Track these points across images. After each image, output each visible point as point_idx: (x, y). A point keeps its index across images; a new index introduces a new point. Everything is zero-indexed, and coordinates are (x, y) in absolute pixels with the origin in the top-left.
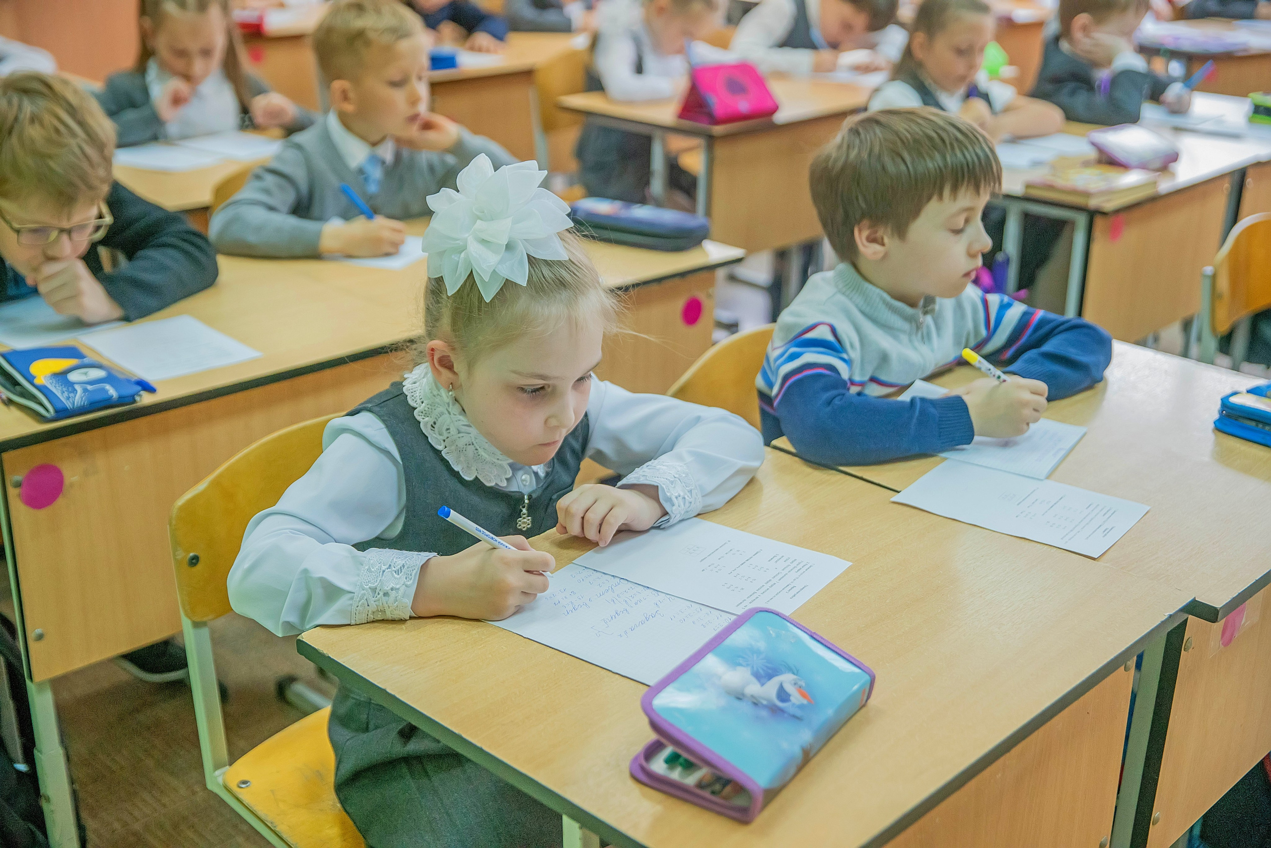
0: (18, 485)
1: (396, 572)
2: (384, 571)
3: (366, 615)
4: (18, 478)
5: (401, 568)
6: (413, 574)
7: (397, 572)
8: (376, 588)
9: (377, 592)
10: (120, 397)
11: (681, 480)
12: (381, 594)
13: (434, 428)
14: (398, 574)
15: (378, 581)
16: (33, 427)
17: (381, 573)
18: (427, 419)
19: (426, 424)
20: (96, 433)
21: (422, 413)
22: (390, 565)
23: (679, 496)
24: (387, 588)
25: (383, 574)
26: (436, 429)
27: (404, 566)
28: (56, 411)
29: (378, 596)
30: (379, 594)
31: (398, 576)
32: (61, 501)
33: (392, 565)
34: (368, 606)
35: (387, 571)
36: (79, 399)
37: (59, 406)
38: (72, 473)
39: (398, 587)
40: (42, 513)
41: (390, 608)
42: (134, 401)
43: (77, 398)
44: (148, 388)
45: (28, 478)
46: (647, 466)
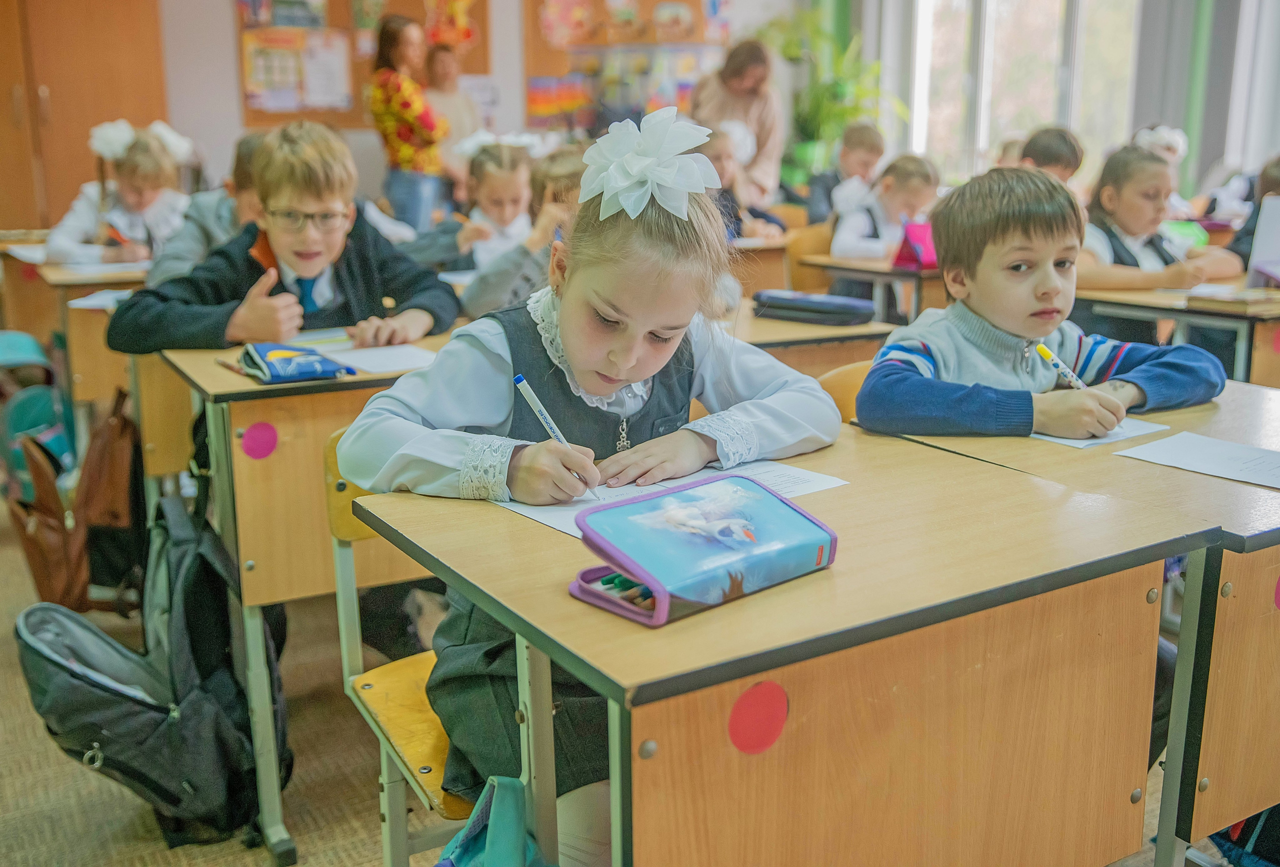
0: (240, 436)
1: (494, 451)
2: (484, 451)
3: (472, 491)
4: (242, 430)
5: (499, 447)
6: (508, 452)
7: (496, 451)
8: (478, 466)
9: (479, 470)
10: (324, 372)
11: (743, 438)
12: (482, 471)
13: (552, 344)
14: (496, 453)
15: (479, 460)
16: (251, 386)
17: (483, 452)
18: (547, 335)
19: (546, 339)
20: (306, 398)
21: (543, 329)
22: (490, 445)
23: (737, 453)
24: (487, 466)
25: (483, 453)
26: (554, 346)
27: (501, 445)
28: (272, 376)
29: (479, 473)
30: (480, 471)
31: (496, 455)
32: (274, 456)
33: (492, 444)
34: (472, 482)
35: (486, 450)
36: (291, 370)
37: (275, 373)
38: (285, 433)
39: (495, 464)
40: (258, 463)
41: (491, 483)
42: (335, 377)
43: (289, 368)
44: (350, 371)
45: (250, 431)
46: (718, 415)
